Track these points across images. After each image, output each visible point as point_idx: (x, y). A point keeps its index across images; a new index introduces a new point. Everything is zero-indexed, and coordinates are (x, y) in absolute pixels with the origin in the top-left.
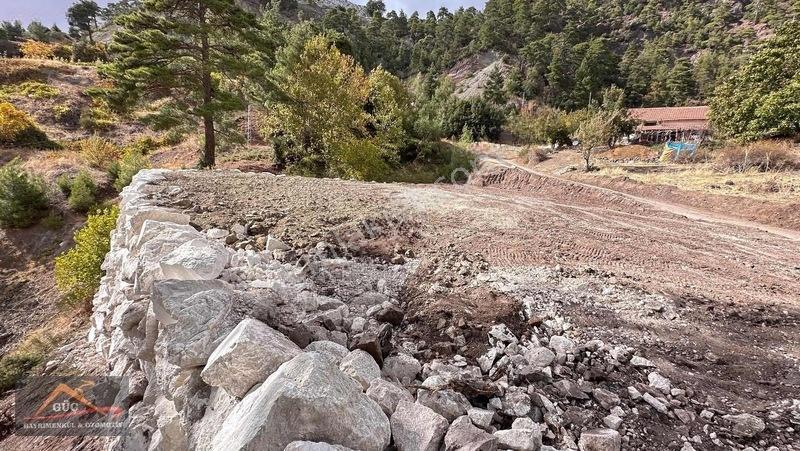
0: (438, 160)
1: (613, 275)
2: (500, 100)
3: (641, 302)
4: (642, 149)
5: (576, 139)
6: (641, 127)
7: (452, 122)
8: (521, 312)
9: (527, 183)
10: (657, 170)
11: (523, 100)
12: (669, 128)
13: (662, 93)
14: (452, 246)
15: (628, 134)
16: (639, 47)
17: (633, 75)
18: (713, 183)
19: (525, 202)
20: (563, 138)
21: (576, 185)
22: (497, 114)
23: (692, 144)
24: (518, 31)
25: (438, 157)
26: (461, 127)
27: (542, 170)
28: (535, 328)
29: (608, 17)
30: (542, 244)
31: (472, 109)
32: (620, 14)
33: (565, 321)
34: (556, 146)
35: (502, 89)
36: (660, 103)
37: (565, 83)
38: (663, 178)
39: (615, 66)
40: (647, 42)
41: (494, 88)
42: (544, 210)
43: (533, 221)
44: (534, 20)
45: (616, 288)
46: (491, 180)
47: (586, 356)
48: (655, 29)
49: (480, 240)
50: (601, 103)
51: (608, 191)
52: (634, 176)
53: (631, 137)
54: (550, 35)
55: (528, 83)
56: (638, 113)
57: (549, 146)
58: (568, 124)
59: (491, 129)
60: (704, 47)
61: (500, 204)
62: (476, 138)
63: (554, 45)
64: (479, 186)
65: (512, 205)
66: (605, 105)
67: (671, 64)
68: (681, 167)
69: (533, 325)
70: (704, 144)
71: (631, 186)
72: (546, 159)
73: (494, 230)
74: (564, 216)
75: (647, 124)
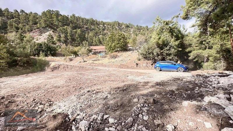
0: (31, 65)
1: (94, 90)
2: (54, 43)
3: (102, 96)
4: (95, 55)
5: (79, 54)
6: (93, 51)
7: (35, 50)
8: (67, 118)
9: (68, 68)
10: (99, 60)
11: (62, 44)
12: (99, 51)
13: (96, 43)
14: (34, 100)
15: (91, 52)
16: (89, 33)
17: (89, 39)
18: (109, 61)
19: (68, 74)
20: (76, 54)
21: (82, 66)
22: (53, 47)
23: (104, 54)
24: (55, 24)
25: (30, 63)
26: (39, 52)
27: (72, 63)
28: (73, 122)
29: (80, 25)
30: (73, 87)
31: (43, 46)
32: (83, 24)
33: (84, 113)
34: (74, 56)
35: (54, 40)
36: (96, 45)
37: (73, 40)
38: (100, 62)
39: (85, 36)
40: (90, 32)
41: (51, 39)
42: (74, 75)
43: (70, 79)
44: (60, 21)
45: (96, 94)
46: (55, 68)
47: (91, 125)
48: (91, 29)
49: (49, 93)
50: (83, 45)
51: (90, 67)
52: (95, 62)
53: (92, 53)
54: (66, 26)
55: (62, 39)
56: (92, 47)
57: (73, 57)
58: (76, 50)
59: (52, 52)
60: (101, 34)
61: (58, 77)
62: (46, 55)
63: (68, 29)
64: (50, 72)
65: (63, 76)
66: (84, 45)
67: (96, 37)
68: (103, 59)
69: (72, 122)
70: (105, 54)
71: (94, 64)
72: (72, 60)
73: (56, 87)
74: (80, 76)
75: (94, 50)
